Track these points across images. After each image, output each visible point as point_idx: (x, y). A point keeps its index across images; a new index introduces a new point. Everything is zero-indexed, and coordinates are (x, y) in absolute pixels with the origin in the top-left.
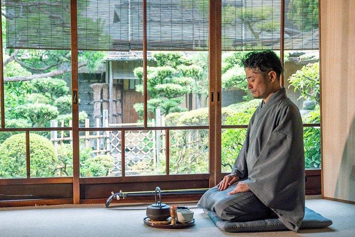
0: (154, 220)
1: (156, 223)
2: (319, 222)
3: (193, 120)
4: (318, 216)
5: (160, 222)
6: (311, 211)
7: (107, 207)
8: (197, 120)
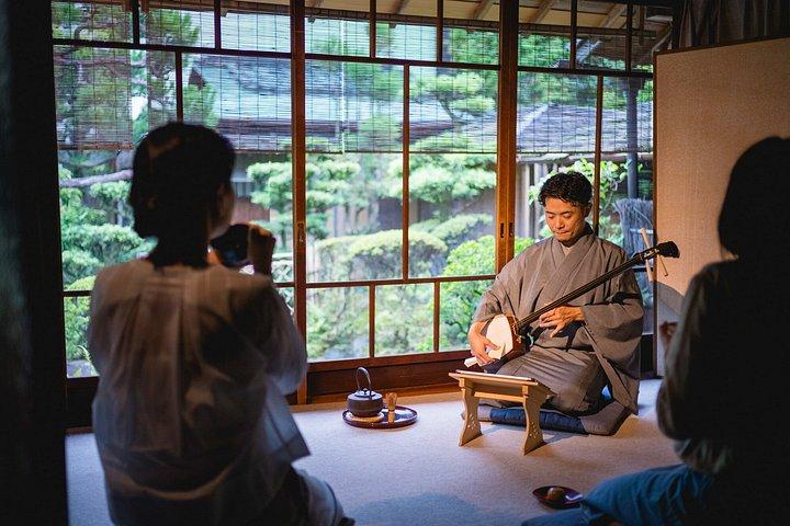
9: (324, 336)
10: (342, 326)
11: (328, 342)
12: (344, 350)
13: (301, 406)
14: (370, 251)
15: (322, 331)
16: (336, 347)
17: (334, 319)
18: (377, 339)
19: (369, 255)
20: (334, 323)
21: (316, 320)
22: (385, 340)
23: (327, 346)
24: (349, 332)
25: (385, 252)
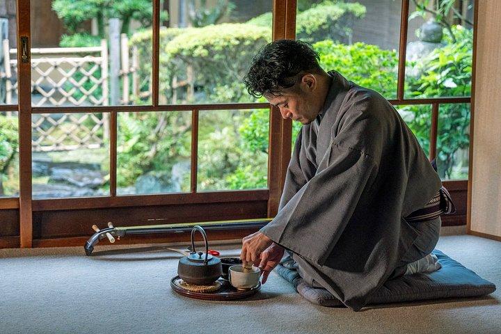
0: (192, 284)
1: (196, 290)
2: (474, 287)
3: (197, 52)
4: (471, 275)
5: (202, 288)
6: (457, 265)
7: (89, 253)
8: (205, 52)
9: (137, 159)
10: (162, 146)
11: (141, 166)
12: (162, 178)
13: (24, 250)
14: (191, 51)
15: (135, 151)
16: (152, 173)
17: (152, 137)
18: (200, 166)
19: (191, 56)
20: (152, 143)
21: (128, 137)
22: (209, 167)
23: (140, 171)
24: (171, 153)
25: (211, 54)
